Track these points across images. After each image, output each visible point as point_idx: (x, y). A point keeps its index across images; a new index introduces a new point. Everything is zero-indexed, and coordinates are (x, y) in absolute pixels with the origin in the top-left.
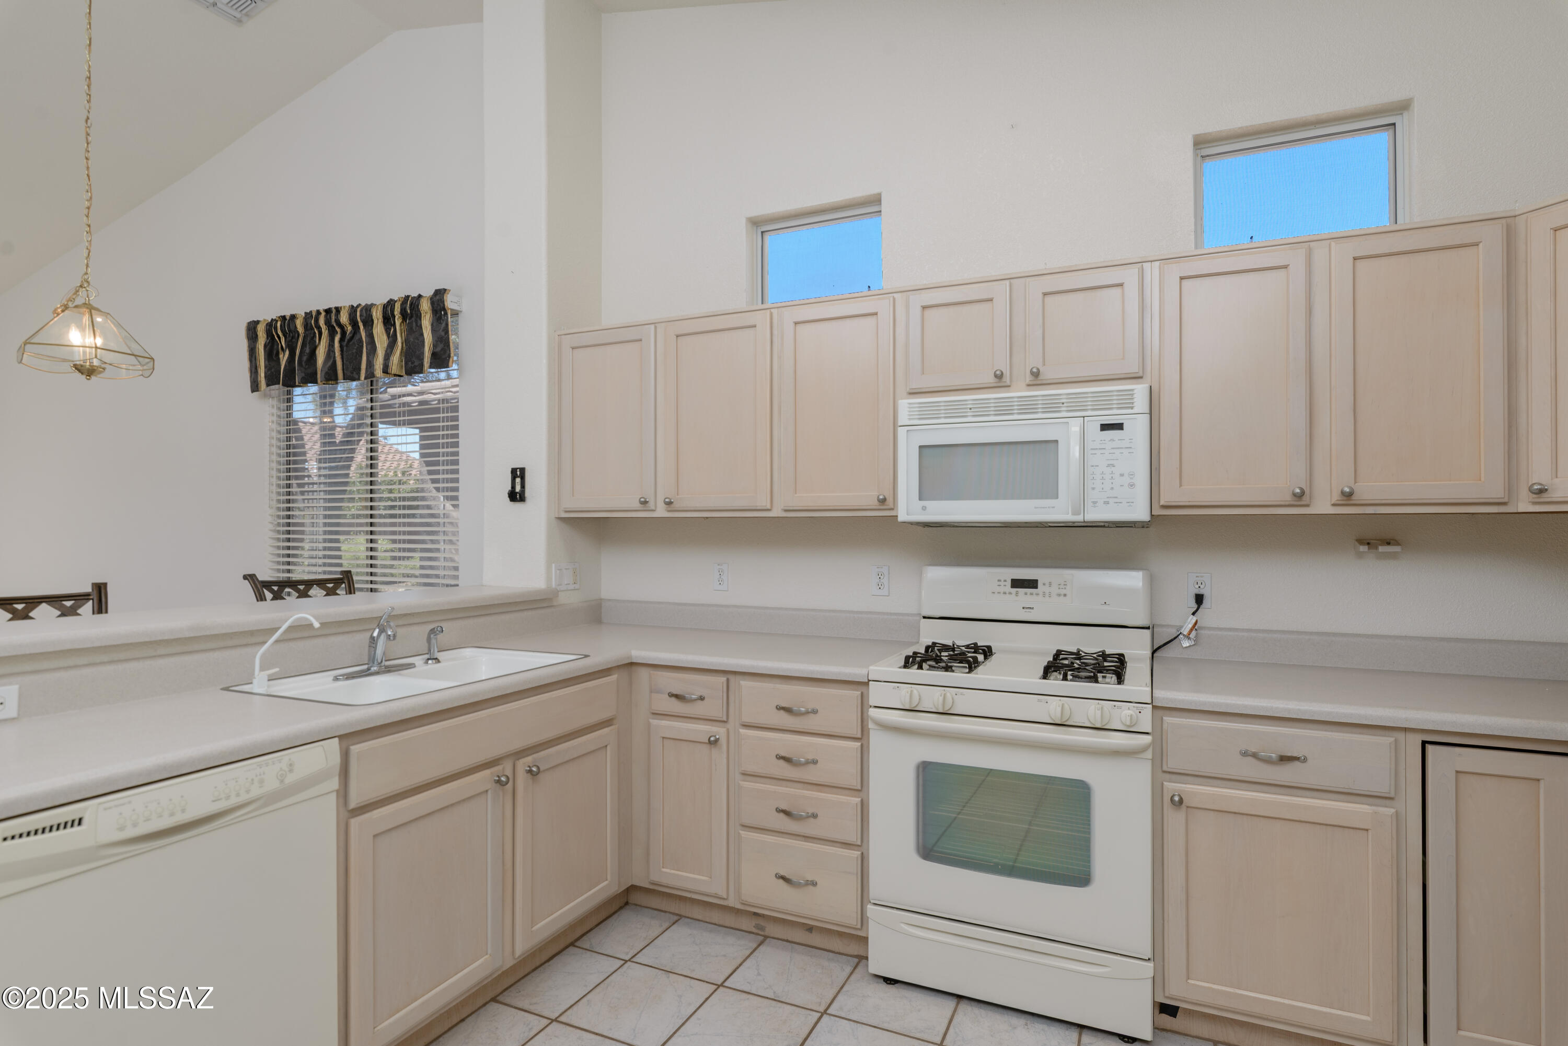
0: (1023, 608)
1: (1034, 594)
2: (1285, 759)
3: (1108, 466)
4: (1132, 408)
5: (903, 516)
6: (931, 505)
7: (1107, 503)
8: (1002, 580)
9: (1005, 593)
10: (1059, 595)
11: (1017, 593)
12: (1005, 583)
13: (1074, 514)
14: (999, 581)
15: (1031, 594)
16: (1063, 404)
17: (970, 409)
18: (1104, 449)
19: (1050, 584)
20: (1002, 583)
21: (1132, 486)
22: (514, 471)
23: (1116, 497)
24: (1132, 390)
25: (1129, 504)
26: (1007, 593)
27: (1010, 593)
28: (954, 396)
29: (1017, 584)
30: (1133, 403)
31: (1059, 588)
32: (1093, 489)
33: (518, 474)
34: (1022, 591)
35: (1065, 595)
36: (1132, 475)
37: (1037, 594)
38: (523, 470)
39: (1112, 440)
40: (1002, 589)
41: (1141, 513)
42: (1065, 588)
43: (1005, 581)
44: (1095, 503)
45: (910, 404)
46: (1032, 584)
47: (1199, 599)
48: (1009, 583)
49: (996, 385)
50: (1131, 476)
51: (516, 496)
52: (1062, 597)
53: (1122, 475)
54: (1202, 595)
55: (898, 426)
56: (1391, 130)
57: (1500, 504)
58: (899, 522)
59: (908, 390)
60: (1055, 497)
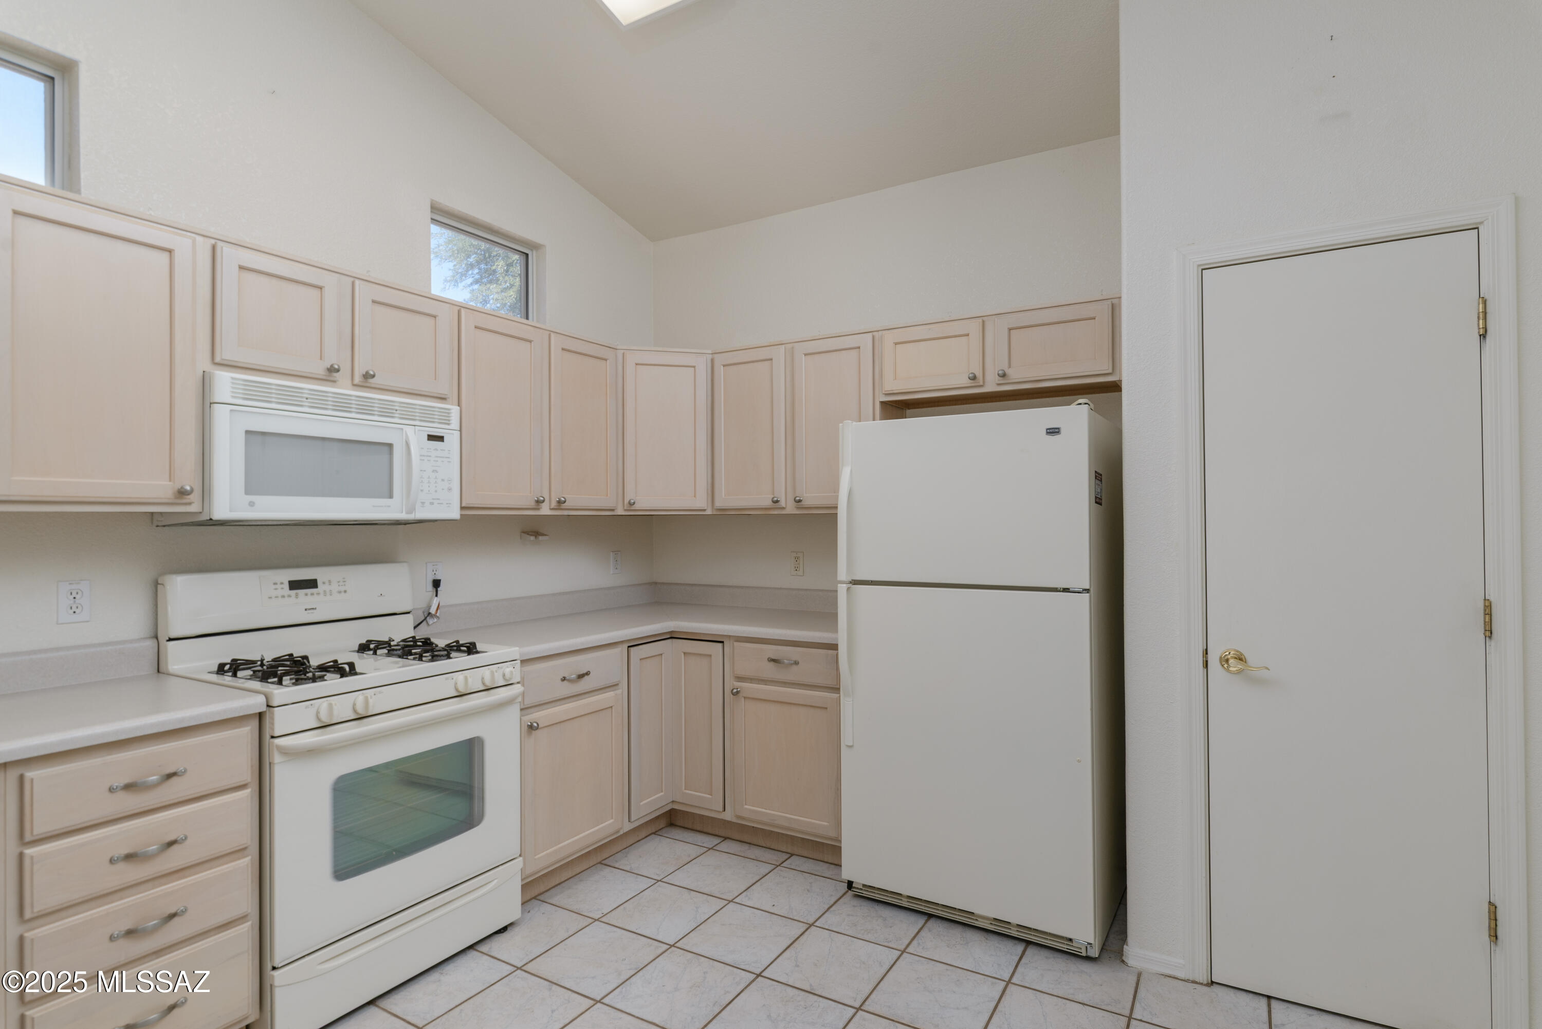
0: (306, 610)
1: (315, 594)
2: (581, 676)
3: (433, 471)
4: (449, 424)
6: (259, 500)
7: (432, 504)
8: (279, 583)
9: (283, 597)
10: (340, 592)
11: (297, 595)
12: (282, 586)
13: (407, 513)
14: (275, 584)
15: (312, 594)
16: (396, 410)
17: (307, 399)
18: (430, 456)
19: (330, 582)
20: (279, 586)
21: (450, 490)
23: (438, 499)
24: (449, 409)
25: (448, 505)
26: (286, 596)
27: (289, 596)
29: (295, 585)
30: (449, 420)
31: (339, 585)
32: (422, 491)
34: (302, 592)
35: (345, 592)
36: (450, 480)
37: (318, 594)
39: (436, 450)
40: (280, 593)
41: (454, 513)
42: (345, 585)
43: (282, 583)
44: (423, 503)
45: (233, 378)
46: (312, 584)
47: (436, 584)
48: (287, 586)
49: (324, 378)
50: (450, 482)
52: (343, 593)
53: (443, 480)
54: (440, 581)
55: (212, 401)
56: (523, 258)
57: (613, 510)
58: (211, 519)
59: (218, 360)
60: (391, 497)
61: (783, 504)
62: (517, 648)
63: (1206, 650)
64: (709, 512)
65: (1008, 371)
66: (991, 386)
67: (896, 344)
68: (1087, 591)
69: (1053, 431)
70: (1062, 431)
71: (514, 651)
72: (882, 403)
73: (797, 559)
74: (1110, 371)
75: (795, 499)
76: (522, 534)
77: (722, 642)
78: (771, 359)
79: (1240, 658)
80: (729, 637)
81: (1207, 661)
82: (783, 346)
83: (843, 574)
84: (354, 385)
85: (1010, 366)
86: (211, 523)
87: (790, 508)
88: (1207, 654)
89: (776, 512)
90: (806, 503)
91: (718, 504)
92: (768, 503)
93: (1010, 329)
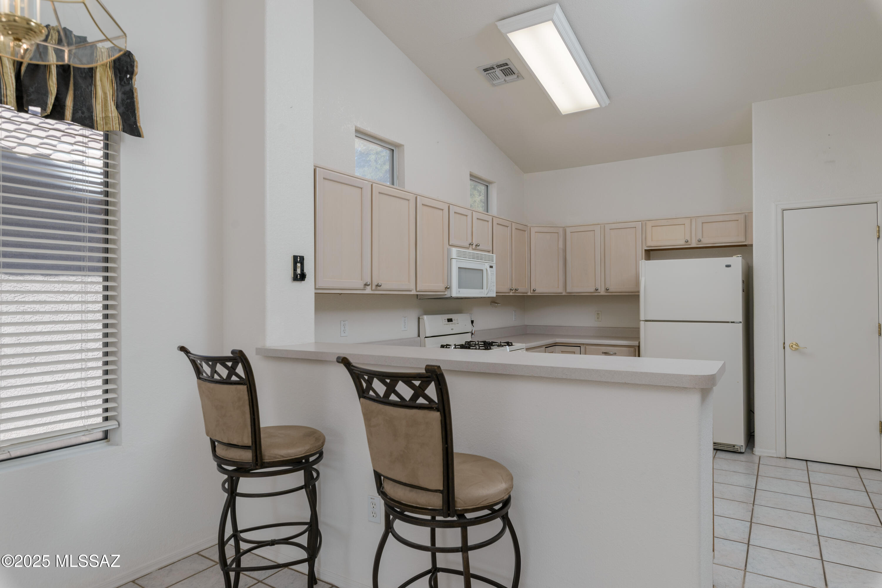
0: (451, 329)
3: (491, 279)
5: (454, 295)
6: (462, 290)
9: (446, 324)
12: (446, 321)
14: (444, 320)
16: (481, 257)
18: (490, 274)
21: (494, 286)
22: (295, 258)
23: (492, 290)
24: (493, 256)
25: (493, 292)
27: (448, 324)
28: (460, 249)
30: (493, 260)
31: (455, 322)
33: (298, 260)
34: (450, 323)
35: (458, 323)
37: (453, 324)
38: (302, 258)
39: (492, 271)
41: (494, 295)
42: (458, 321)
45: (456, 250)
46: (451, 320)
47: (472, 322)
48: (447, 318)
49: (469, 247)
50: (494, 283)
51: (300, 277)
54: (473, 321)
55: (451, 258)
56: (486, 187)
57: (527, 293)
58: (451, 297)
59: (450, 244)
60: (483, 289)
61: (599, 291)
62: (525, 344)
63: (784, 343)
64: (564, 294)
65: (702, 240)
66: (694, 245)
67: (652, 226)
68: (741, 322)
69: (728, 266)
70: (732, 266)
71: (523, 345)
72: (645, 250)
73: (598, 314)
74: (744, 241)
75: (606, 289)
76: (492, 303)
77: (580, 347)
78: (594, 231)
79: (797, 345)
80: (583, 344)
81: (784, 347)
82: (599, 226)
83: (642, 317)
84: (473, 249)
85: (702, 237)
86: (451, 298)
87: (602, 292)
88: (784, 344)
89: (596, 294)
90: (610, 290)
91: (568, 290)
92: (593, 290)
93: (702, 223)
